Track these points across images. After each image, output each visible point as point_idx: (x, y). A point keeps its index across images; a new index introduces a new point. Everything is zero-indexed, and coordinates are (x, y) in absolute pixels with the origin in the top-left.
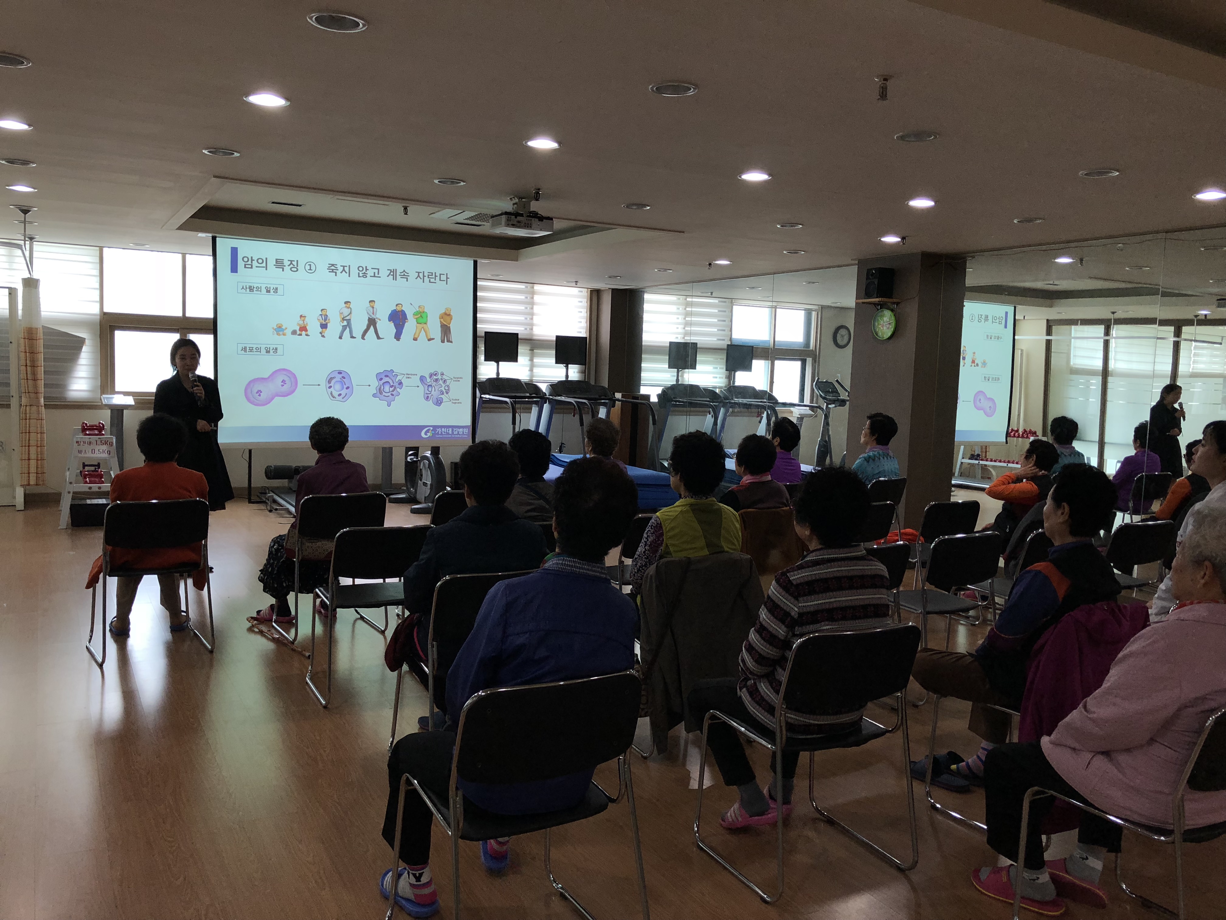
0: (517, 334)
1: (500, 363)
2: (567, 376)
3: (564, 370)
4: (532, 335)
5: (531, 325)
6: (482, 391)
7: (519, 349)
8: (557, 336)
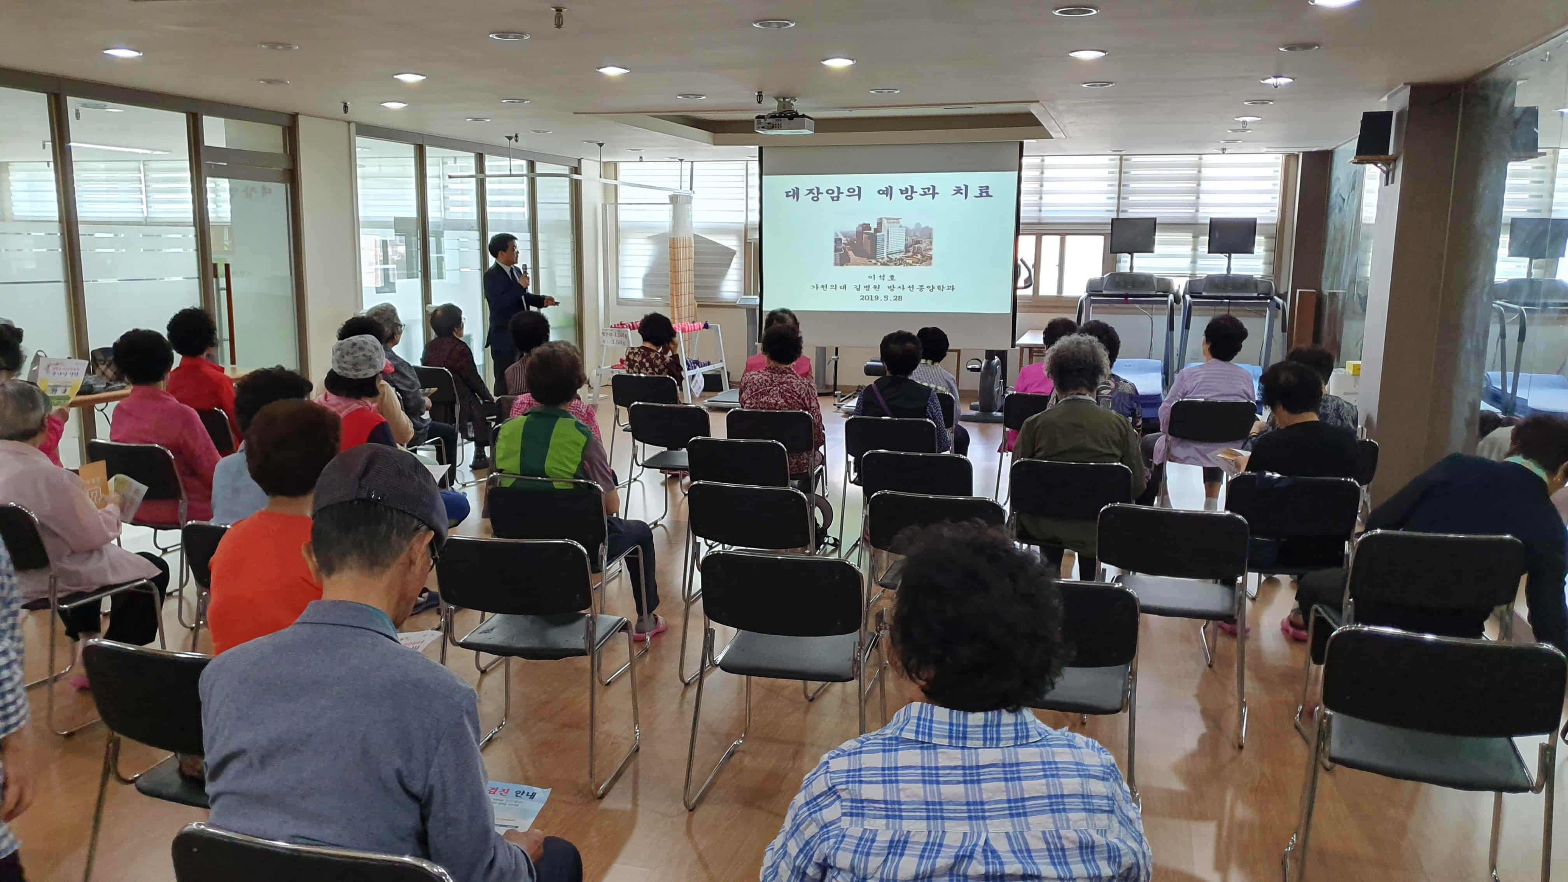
0: (1155, 219)
1: (1135, 255)
2: (1229, 269)
3: (1227, 259)
4: (1195, 218)
5: (1196, 206)
6: (1094, 289)
7: (1159, 237)
8: (1211, 219)
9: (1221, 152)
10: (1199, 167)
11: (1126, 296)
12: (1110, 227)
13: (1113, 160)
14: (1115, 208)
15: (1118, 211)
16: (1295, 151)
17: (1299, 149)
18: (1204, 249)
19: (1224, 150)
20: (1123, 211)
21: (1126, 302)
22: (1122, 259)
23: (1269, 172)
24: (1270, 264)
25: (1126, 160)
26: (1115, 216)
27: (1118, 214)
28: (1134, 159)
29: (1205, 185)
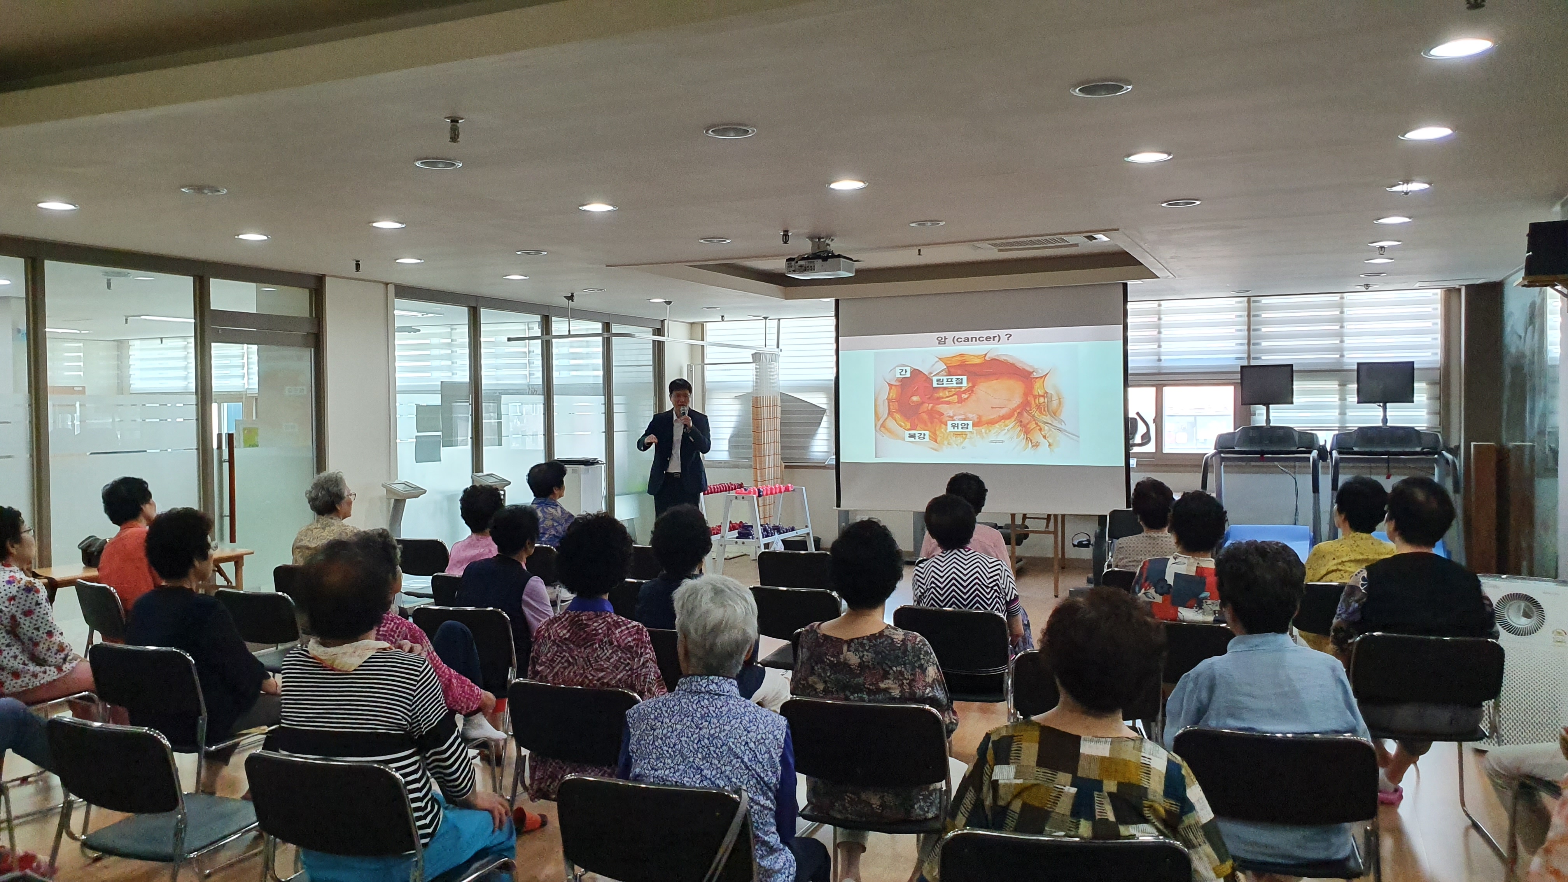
0: (1292, 365)
1: (1271, 406)
2: (1385, 420)
3: (1381, 409)
4: (1342, 363)
5: (1341, 351)
6: (1224, 445)
7: (1298, 385)
8: (1359, 364)
9: (1364, 289)
10: (1341, 307)
11: (1262, 453)
12: (1239, 376)
13: (1240, 302)
14: (1246, 356)
15: (1249, 358)
16: (1456, 284)
17: (1460, 282)
18: (1353, 398)
19: (1367, 286)
20: (1254, 358)
21: (1262, 459)
22: (1257, 412)
23: (1428, 309)
24: (1436, 413)
25: (1255, 302)
26: (1245, 363)
27: (1249, 362)
28: (1265, 301)
29: (1349, 327)
